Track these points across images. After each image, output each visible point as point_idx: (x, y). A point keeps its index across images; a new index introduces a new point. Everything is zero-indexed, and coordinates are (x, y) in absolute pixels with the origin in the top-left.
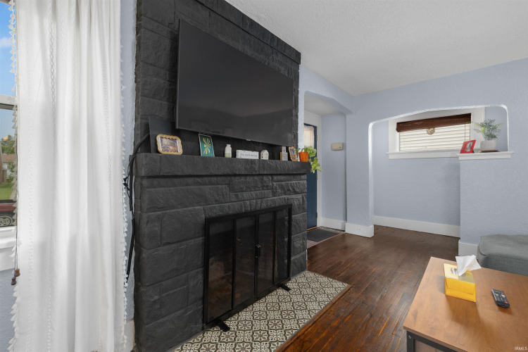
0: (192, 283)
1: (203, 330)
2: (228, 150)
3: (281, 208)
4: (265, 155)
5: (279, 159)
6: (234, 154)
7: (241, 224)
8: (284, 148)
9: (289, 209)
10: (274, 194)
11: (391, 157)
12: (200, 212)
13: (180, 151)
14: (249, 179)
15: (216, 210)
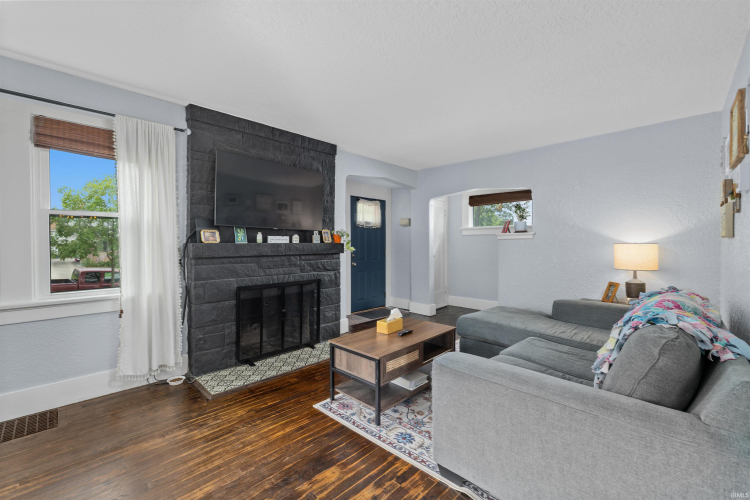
0: (227, 331)
1: (236, 365)
2: (259, 237)
3: (309, 282)
4: (296, 239)
5: (311, 241)
6: (265, 240)
7: (267, 293)
8: (316, 233)
9: (318, 282)
10: (302, 271)
11: (464, 233)
12: (233, 283)
13: (218, 240)
14: (276, 259)
15: (247, 281)
